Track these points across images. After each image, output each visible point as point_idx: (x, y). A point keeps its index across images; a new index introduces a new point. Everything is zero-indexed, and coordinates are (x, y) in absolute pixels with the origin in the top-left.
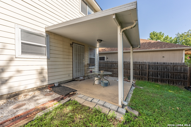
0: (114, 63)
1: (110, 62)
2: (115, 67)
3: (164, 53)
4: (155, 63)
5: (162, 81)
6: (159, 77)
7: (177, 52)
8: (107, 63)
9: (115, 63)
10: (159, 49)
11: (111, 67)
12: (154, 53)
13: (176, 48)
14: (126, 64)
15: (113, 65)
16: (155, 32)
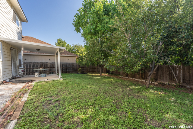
0: (36, 64)
1: (32, 63)
2: (38, 67)
3: (69, 57)
4: (65, 63)
5: (69, 72)
6: (67, 70)
7: (74, 58)
8: (29, 64)
9: (38, 64)
10: (66, 55)
11: (34, 67)
12: (64, 57)
13: (73, 56)
14: (48, 64)
15: (36, 65)
16: (61, 39)
